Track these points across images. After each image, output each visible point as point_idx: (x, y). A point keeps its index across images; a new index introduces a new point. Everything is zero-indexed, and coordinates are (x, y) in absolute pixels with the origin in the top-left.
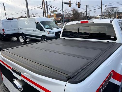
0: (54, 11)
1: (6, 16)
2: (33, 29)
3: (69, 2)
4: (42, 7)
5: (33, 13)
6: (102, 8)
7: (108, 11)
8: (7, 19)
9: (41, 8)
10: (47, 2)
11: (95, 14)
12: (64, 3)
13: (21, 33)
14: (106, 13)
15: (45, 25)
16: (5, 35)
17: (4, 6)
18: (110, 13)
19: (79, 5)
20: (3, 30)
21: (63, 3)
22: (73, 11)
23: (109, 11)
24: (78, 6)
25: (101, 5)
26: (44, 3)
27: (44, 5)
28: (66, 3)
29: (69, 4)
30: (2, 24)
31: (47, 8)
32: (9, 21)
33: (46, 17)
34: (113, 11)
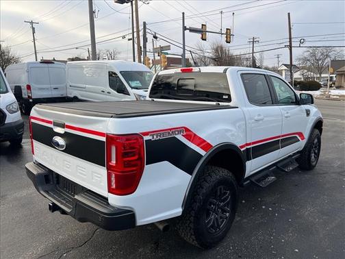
0: (162, 48)
1: (36, 54)
2: (103, 88)
3: (201, 27)
4: (131, 37)
5: (108, 51)
6: (290, 47)
7: (313, 55)
8: (39, 60)
9: (129, 40)
10: (145, 23)
11: (279, 61)
12: (188, 29)
13: (72, 96)
14: (309, 60)
15: (132, 80)
16: (31, 100)
17: (33, 29)
18: (320, 62)
19: (228, 35)
20: (29, 87)
21: (185, 28)
22: (217, 50)
23: (319, 55)
24: (227, 37)
25: (290, 38)
26: (138, 27)
27: (138, 32)
28: (192, 30)
29: (202, 31)
30: (26, 74)
31: (145, 40)
32: (46, 65)
33: (140, 61)
34: (327, 55)
